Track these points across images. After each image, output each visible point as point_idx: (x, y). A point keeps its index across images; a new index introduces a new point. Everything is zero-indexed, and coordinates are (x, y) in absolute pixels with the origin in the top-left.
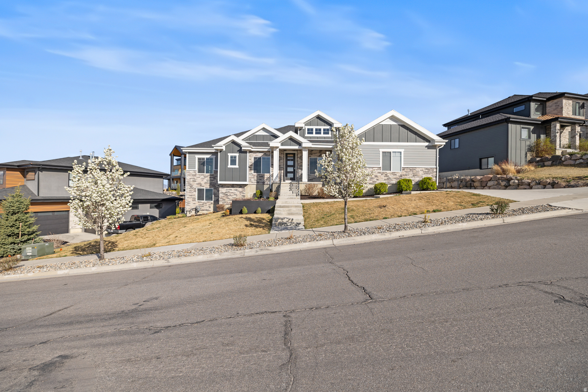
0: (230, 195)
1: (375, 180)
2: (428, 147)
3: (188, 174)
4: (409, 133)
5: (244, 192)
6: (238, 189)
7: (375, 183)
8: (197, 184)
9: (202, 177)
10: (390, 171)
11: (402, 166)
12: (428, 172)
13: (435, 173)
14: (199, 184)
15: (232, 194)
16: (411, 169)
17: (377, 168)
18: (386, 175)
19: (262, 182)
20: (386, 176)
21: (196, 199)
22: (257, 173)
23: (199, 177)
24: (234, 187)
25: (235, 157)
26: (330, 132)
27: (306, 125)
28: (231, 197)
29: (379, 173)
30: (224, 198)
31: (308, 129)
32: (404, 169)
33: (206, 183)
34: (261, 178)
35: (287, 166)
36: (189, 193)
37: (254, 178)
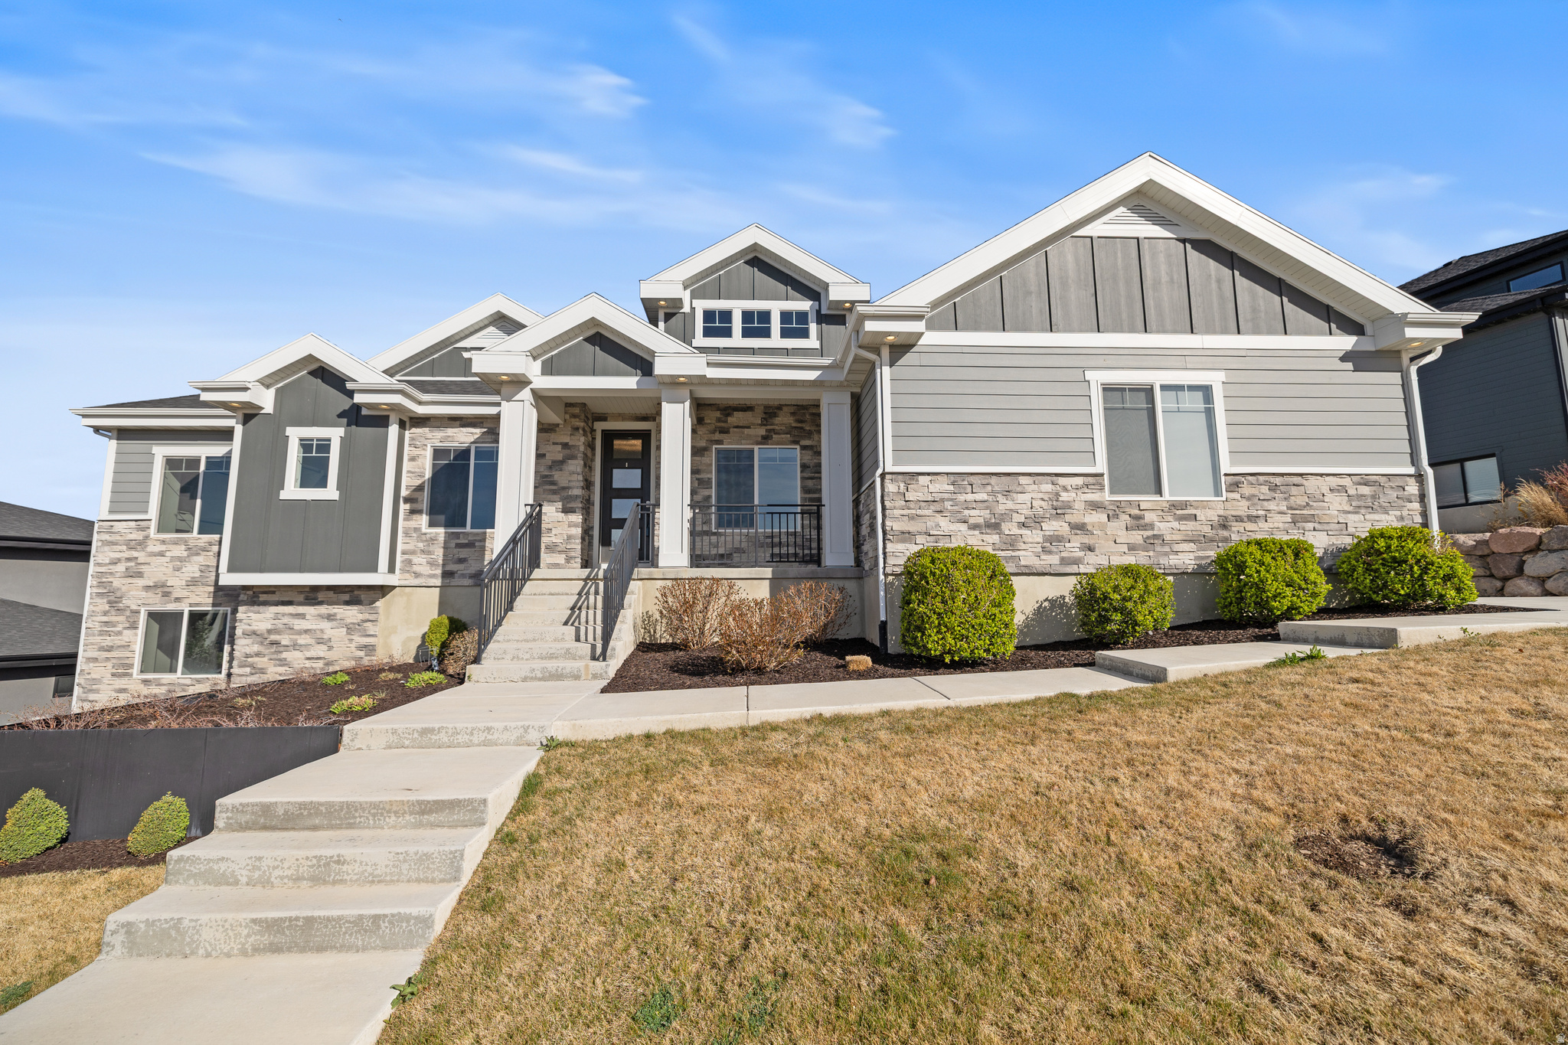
0: (295, 646)
1: (1073, 548)
2: (1358, 360)
3: (106, 537)
4: (1243, 283)
5: (371, 628)
6: (340, 611)
7: (1074, 569)
8: (147, 588)
9: (180, 551)
10: (1157, 498)
11: (1226, 467)
12: (1374, 497)
13: (1416, 506)
14: (155, 586)
15: (302, 640)
16: (1278, 480)
17: (1079, 481)
18: (1138, 522)
19: (472, 570)
20: (1138, 528)
21: (131, 666)
22: (446, 526)
23: (162, 554)
24: (320, 603)
25: (324, 446)
26: (813, 327)
27: (694, 295)
28: (297, 654)
29: (1095, 506)
30: (260, 662)
31: (709, 315)
32: (1234, 486)
33: (193, 583)
34: (464, 553)
35: (610, 493)
36: (101, 633)
37: (429, 553)
